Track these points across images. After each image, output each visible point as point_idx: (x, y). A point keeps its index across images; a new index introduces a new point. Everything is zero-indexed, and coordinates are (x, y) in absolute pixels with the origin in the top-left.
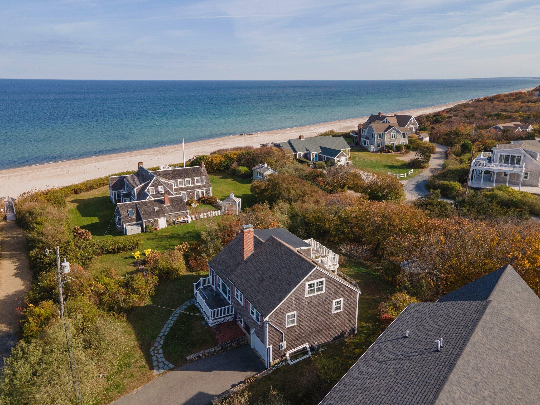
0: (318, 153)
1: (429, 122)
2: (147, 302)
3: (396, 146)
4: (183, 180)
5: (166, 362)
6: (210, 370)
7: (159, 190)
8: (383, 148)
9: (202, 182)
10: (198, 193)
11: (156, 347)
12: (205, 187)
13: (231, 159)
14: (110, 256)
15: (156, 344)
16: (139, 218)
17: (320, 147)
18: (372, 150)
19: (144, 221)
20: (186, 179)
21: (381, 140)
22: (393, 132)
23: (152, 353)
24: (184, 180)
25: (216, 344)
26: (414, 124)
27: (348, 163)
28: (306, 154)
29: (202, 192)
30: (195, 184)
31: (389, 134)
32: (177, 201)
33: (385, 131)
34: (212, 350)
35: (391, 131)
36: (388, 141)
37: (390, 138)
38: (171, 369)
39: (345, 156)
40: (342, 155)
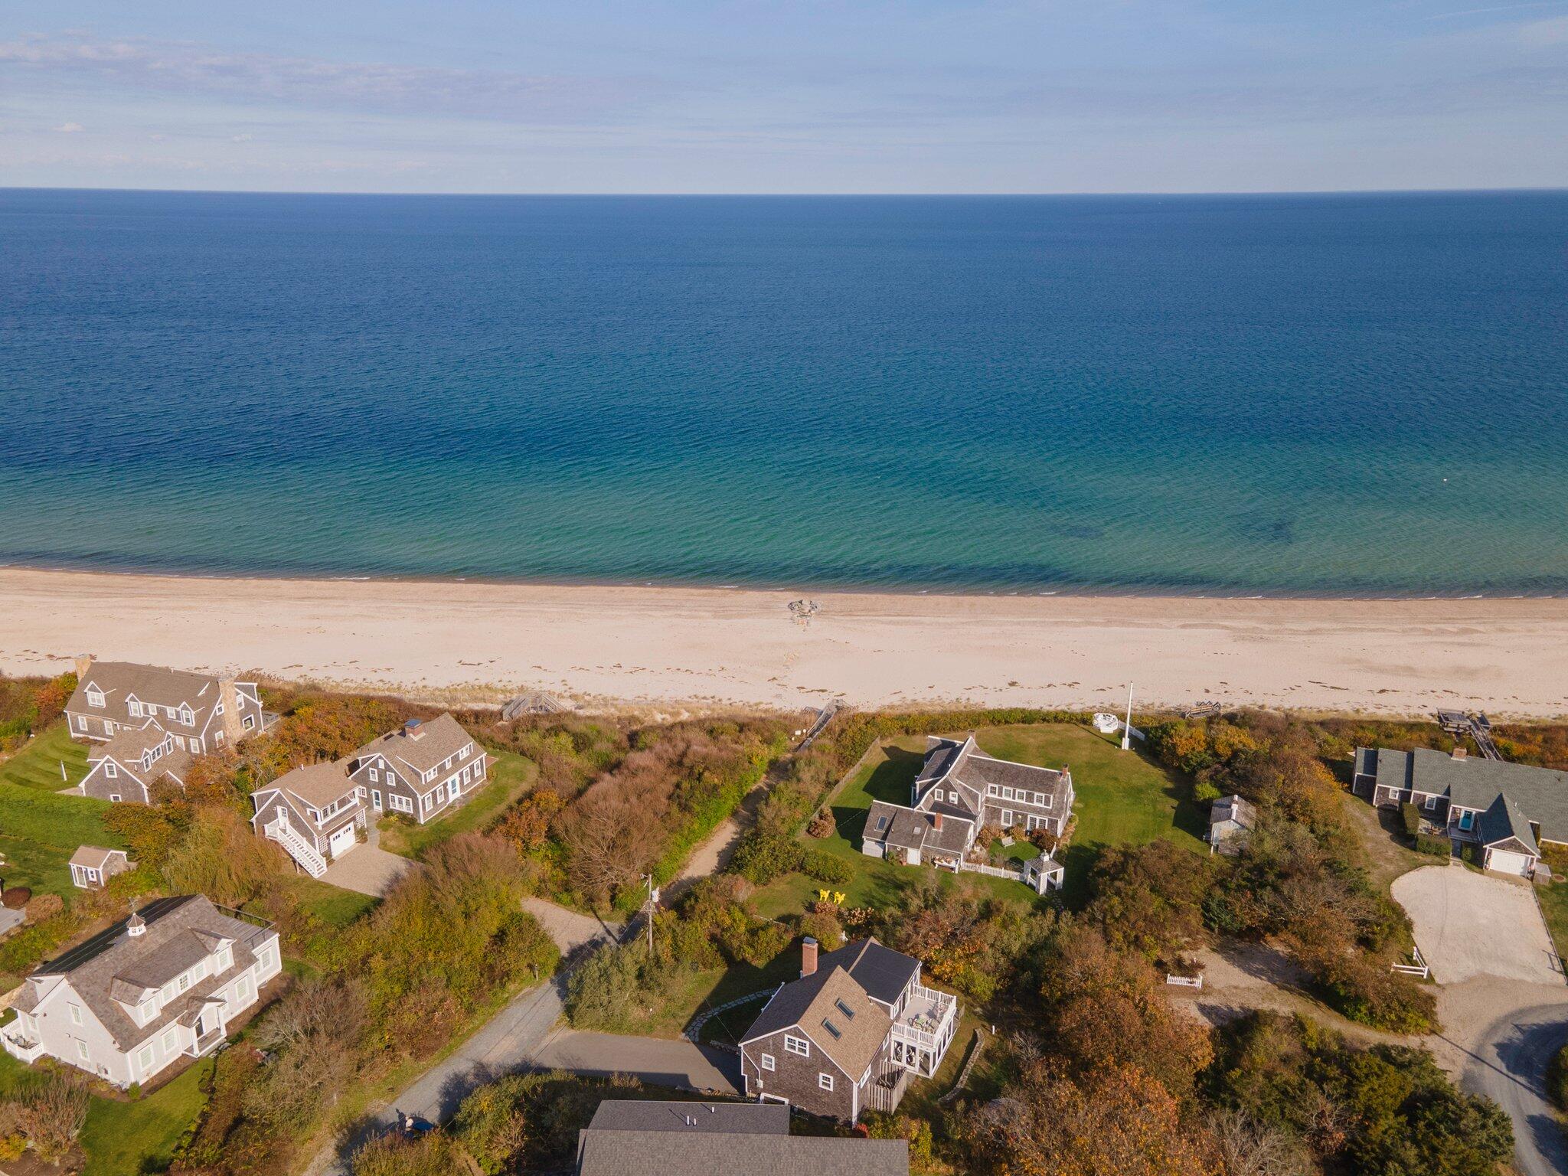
0: (1474, 811)
2: (760, 963)
4: (1013, 788)
7: (951, 798)
10: (1033, 820)
11: (708, 1015)
12: (1050, 814)
13: (1216, 755)
15: (711, 1012)
16: (885, 837)
17: (1499, 797)
19: (887, 844)
20: (1019, 790)
23: (700, 1018)
24: (1014, 791)
27: (1533, 873)
29: (1042, 822)
30: (1033, 802)
38: (694, 1042)
39: (1527, 852)
40: (1516, 847)
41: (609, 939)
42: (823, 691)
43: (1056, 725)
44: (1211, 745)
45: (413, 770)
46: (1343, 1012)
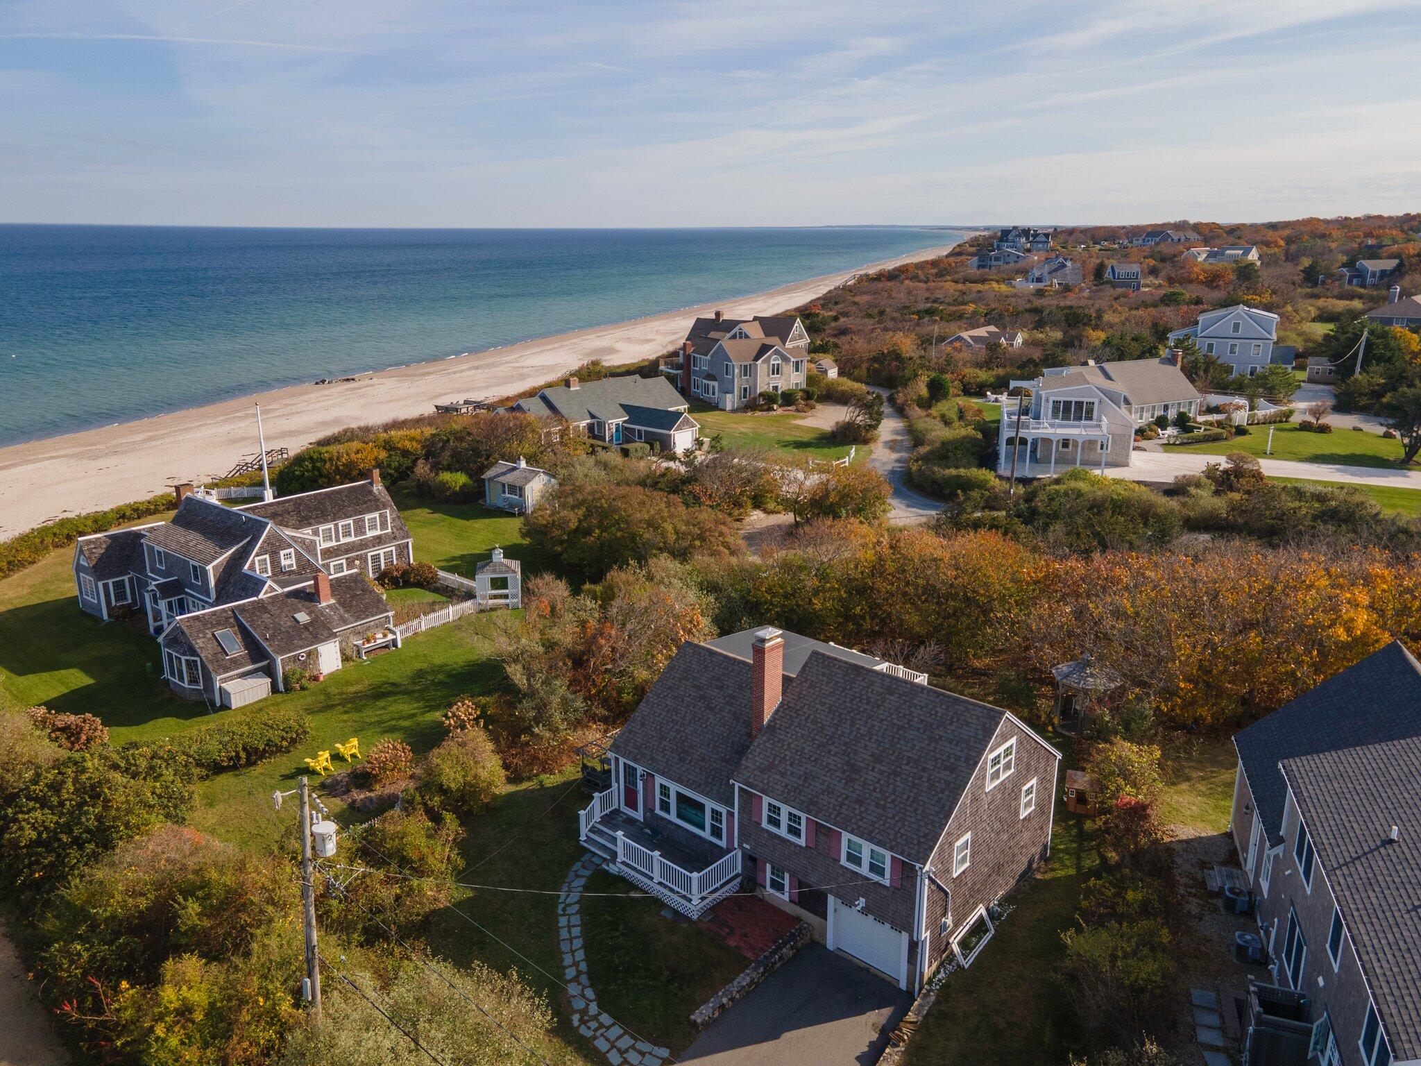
0: (620, 421)
3: (783, 393)
4: (331, 526)
5: (639, 1045)
6: (772, 1033)
7: (284, 562)
8: (755, 399)
9: (384, 525)
10: (376, 558)
11: (584, 1012)
12: (395, 538)
14: (224, 780)
15: (579, 1004)
16: (255, 653)
17: (621, 405)
18: (729, 407)
19: (279, 659)
20: (341, 523)
21: (747, 381)
22: (776, 361)
23: (583, 1030)
24: (336, 525)
25: (742, 965)
26: (801, 337)
27: (701, 442)
28: (591, 428)
29: (388, 555)
30: (364, 533)
31: (765, 366)
32: (348, 588)
33: (756, 359)
34: (743, 980)
35: (769, 357)
36: (764, 382)
37: (769, 375)
39: (693, 426)
40: (687, 425)
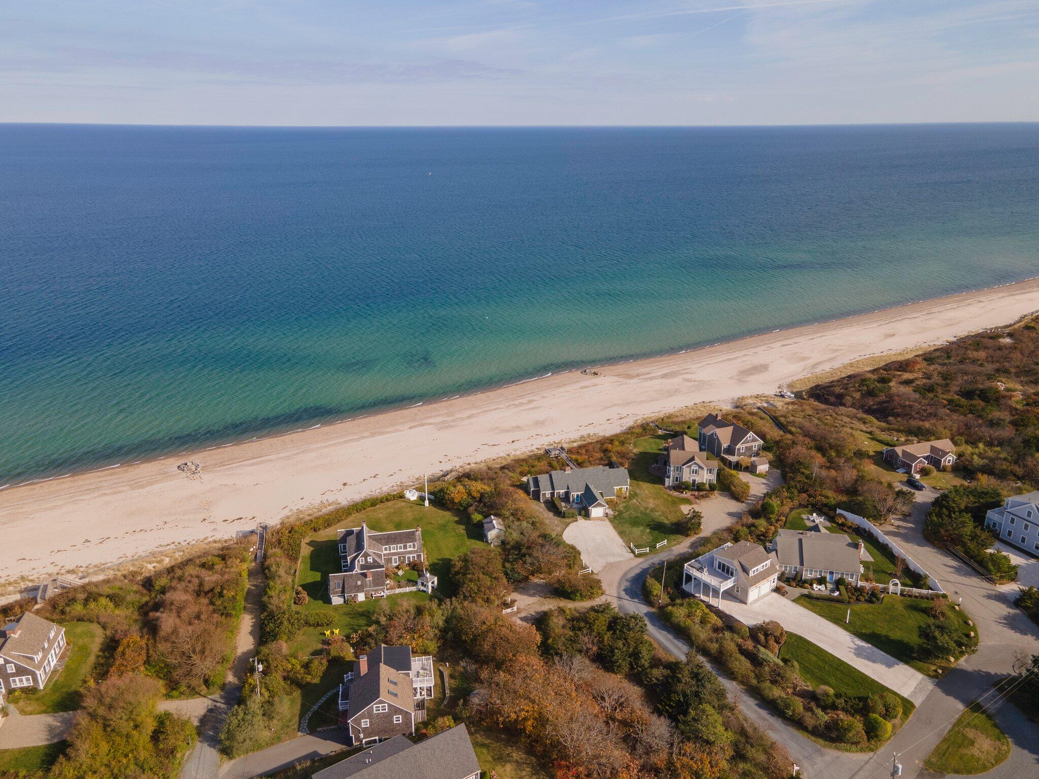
0: (579, 493)
1: (859, 393)
2: (317, 681)
3: (698, 484)
4: (395, 546)
5: (307, 729)
7: (369, 560)
8: (681, 484)
9: (414, 547)
10: (409, 558)
11: (306, 718)
12: (417, 552)
13: (473, 498)
16: (343, 592)
17: (586, 484)
18: (667, 484)
19: (348, 594)
20: (398, 545)
21: (678, 474)
22: (694, 467)
26: (754, 440)
27: (607, 514)
29: (413, 557)
30: (407, 549)
31: (688, 469)
33: (683, 465)
34: (331, 727)
35: (691, 465)
36: (687, 476)
37: (690, 474)
38: (308, 734)
39: (604, 506)
40: (600, 505)
41: (218, 704)
42: (241, 519)
43: (388, 503)
44: (469, 494)
45: (26, 657)
46: (570, 599)
